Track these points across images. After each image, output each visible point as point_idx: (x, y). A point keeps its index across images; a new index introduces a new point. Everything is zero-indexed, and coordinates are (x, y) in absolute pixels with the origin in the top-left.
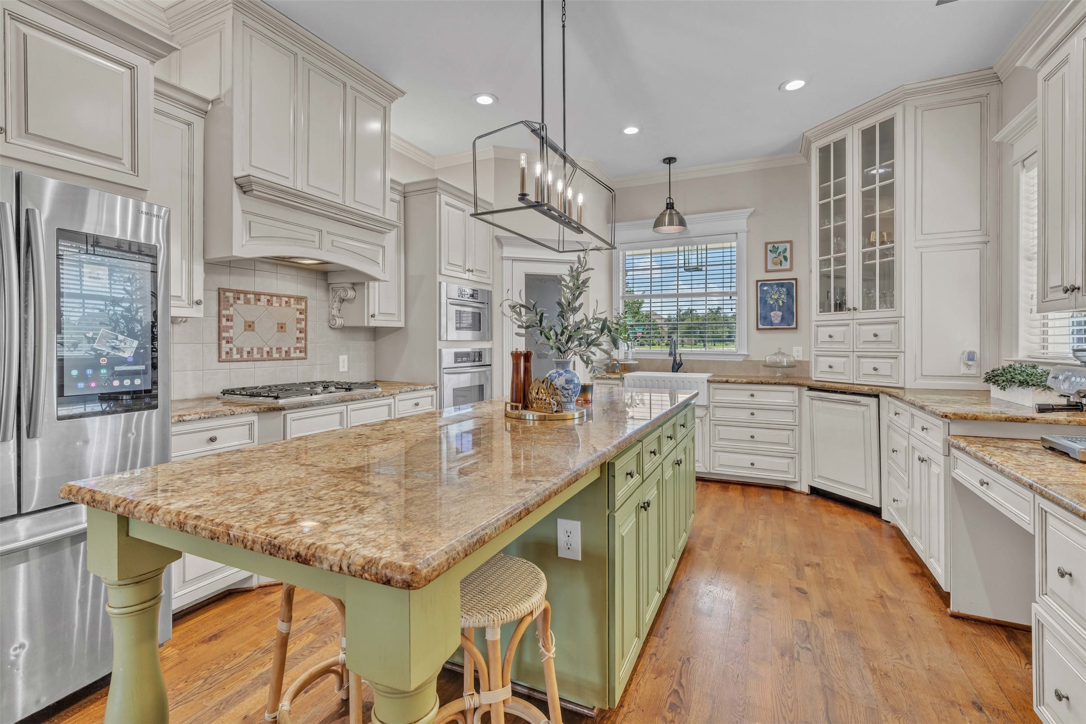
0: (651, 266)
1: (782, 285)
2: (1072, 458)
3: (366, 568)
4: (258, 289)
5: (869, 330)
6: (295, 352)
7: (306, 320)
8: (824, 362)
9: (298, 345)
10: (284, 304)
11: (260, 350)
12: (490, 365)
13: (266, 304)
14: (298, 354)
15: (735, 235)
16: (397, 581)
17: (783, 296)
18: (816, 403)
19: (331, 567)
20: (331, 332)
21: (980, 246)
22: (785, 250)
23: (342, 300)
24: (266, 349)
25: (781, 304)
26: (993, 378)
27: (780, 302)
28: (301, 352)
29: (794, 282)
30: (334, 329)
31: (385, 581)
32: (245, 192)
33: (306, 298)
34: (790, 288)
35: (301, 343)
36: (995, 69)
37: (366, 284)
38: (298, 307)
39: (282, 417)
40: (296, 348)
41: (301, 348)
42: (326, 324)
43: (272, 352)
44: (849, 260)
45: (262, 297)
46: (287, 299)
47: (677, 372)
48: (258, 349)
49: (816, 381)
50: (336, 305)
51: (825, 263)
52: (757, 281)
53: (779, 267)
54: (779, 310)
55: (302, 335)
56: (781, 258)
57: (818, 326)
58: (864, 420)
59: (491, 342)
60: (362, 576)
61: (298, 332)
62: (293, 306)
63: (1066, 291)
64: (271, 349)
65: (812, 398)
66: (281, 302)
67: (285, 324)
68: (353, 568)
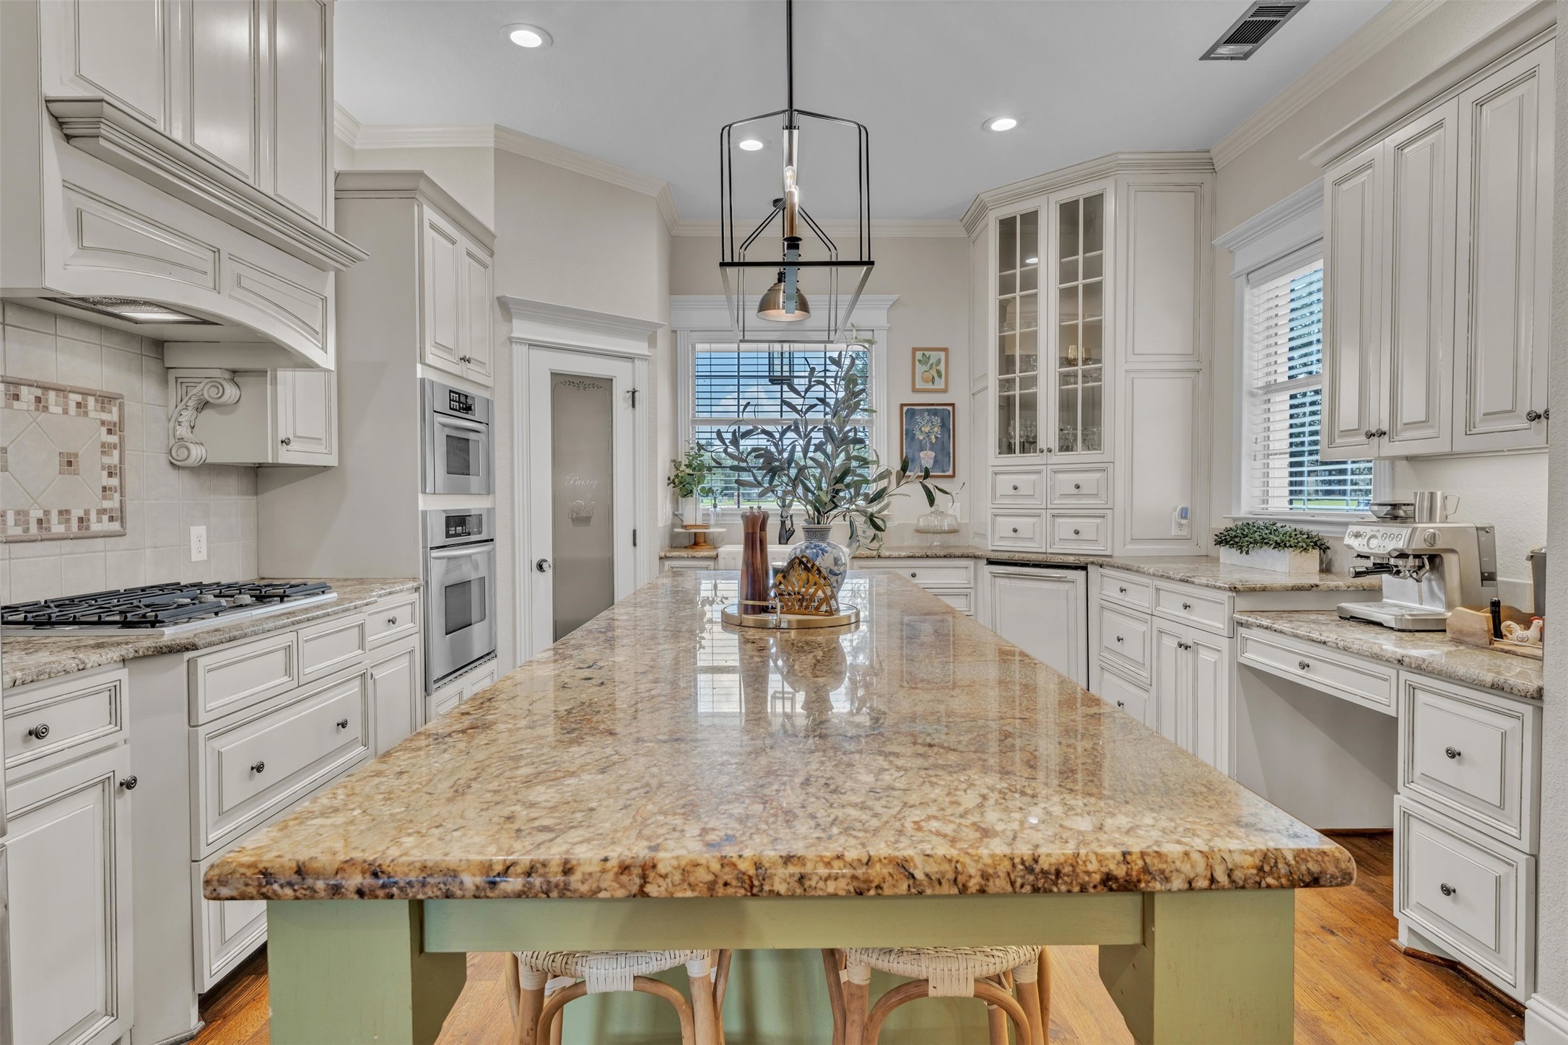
0: (739, 371)
1: (935, 413)
2: (1386, 627)
3: (1267, 868)
4: (15, 372)
5: (1067, 480)
6: (100, 521)
7: (121, 446)
8: (1005, 524)
9: (107, 504)
10: (72, 409)
11: (21, 515)
12: (492, 540)
13: (32, 408)
14: (106, 526)
15: (871, 333)
16: (1332, 876)
17: (936, 429)
18: (1001, 582)
19: (1190, 883)
20: (174, 474)
21: (1192, 375)
22: (939, 361)
23: (204, 405)
24: (36, 514)
25: (934, 441)
26: (1226, 539)
27: (933, 437)
28: (111, 519)
29: (950, 408)
30: (178, 467)
31: (1308, 880)
32: (68, 138)
33: (121, 397)
34: (945, 416)
35: (111, 499)
36: (1212, 154)
37: (269, 373)
38: (105, 416)
39: (185, 665)
40: (102, 512)
41: (111, 510)
42: (163, 459)
43: (48, 521)
44: (1041, 381)
45: (24, 391)
46: (79, 398)
47: (787, 543)
48: (18, 513)
49: (993, 551)
50: (187, 415)
51: (1006, 384)
52: (902, 405)
53: (930, 386)
54: (931, 449)
55: (114, 482)
56: (934, 372)
57: (996, 474)
58: (1068, 601)
59: (491, 497)
60: (1259, 884)
61: (105, 473)
62: (92, 414)
63: (1370, 435)
64: (47, 513)
65: (995, 576)
66: (66, 404)
67: (76, 455)
68: (1238, 875)
